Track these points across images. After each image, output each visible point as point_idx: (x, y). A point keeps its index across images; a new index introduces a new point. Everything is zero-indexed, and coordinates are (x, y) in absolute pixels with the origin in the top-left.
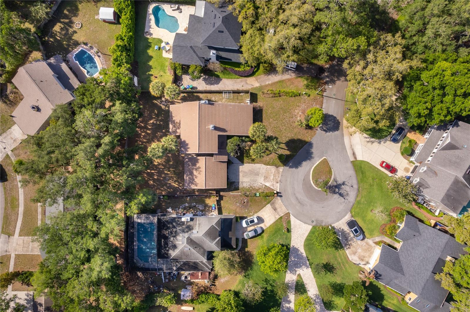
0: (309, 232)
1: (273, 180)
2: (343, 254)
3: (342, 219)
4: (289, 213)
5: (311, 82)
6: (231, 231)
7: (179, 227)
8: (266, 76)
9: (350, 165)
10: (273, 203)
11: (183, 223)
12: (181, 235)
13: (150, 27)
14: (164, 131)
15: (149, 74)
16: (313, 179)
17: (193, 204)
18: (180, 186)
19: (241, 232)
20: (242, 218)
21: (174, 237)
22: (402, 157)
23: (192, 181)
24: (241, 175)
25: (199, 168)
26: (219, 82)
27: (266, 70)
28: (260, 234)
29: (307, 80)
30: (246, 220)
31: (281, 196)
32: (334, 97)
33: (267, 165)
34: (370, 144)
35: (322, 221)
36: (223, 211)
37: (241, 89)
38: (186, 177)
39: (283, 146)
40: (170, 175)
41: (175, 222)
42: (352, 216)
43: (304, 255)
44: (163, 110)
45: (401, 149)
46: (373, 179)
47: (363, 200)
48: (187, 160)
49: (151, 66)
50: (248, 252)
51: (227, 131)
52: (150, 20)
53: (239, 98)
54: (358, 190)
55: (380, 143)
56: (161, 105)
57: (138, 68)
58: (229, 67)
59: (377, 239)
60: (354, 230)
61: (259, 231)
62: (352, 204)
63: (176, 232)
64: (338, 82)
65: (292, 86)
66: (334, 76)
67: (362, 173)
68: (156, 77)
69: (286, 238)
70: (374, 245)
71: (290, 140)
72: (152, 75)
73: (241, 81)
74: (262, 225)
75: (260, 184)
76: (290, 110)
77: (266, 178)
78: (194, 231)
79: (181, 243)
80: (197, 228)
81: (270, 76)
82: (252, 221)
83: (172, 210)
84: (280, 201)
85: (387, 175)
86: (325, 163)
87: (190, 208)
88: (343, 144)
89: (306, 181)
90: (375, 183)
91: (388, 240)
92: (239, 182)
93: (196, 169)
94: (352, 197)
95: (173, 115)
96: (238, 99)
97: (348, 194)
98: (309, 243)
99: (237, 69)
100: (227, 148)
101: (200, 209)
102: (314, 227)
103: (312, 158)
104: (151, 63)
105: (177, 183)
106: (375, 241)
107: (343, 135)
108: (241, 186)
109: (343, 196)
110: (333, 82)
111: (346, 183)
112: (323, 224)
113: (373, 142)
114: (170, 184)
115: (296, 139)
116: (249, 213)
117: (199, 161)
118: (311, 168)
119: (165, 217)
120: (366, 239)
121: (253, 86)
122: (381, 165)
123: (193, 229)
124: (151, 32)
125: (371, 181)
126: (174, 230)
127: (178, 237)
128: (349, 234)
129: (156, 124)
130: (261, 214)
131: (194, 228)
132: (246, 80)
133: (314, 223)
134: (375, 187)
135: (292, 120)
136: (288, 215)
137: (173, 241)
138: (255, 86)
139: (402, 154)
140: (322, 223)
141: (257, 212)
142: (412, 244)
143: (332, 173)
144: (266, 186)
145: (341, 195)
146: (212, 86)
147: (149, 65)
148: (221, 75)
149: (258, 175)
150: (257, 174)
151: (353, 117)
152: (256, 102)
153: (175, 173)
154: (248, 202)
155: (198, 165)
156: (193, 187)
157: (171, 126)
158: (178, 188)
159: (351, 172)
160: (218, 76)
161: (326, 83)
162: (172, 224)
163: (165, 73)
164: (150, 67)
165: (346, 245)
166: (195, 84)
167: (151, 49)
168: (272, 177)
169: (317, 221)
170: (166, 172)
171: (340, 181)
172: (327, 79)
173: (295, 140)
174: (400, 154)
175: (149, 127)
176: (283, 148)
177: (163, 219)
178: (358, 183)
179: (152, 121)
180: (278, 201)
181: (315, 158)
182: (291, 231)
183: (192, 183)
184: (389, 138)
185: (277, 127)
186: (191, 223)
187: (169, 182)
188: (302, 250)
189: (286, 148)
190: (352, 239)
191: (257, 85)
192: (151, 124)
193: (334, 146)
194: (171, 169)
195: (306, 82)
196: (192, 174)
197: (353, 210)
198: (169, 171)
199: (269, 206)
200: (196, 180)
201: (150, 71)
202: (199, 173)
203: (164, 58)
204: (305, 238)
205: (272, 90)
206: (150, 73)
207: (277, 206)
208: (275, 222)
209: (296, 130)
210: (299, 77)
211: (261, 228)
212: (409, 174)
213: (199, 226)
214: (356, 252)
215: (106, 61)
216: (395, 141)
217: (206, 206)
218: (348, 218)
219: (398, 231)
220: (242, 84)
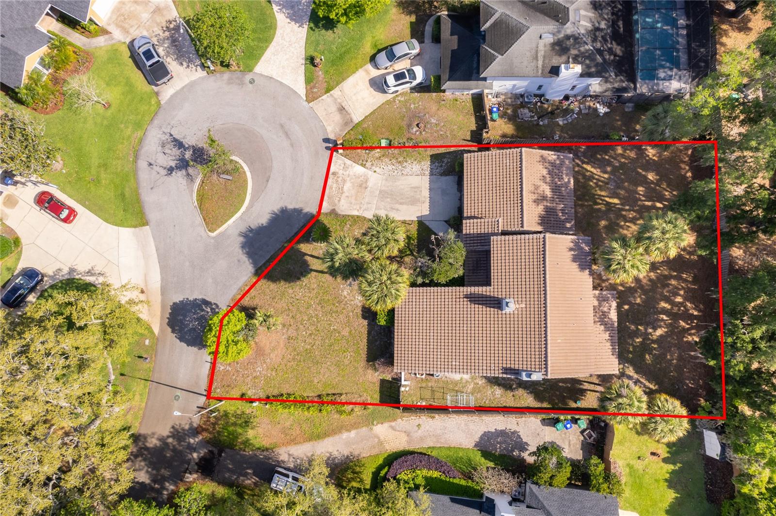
0: (263, 58)
1: (344, 181)
2: (184, 9)
3: (183, 88)
4: (309, 101)
5: (236, 436)
6: (452, 51)
7: (587, 51)
8: (356, 453)
9: (152, 215)
10: (346, 124)
11: (576, 60)
12: (583, 31)
14: (626, 307)
15: (674, 464)
16: (246, 181)
17: (546, 121)
18: (578, 165)
19: (426, 57)
20: (422, 88)
21: (597, 29)
22: (20, 233)
23: (554, 170)
24: (426, 193)
25: (537, 202)
26: (481, 438)
27: (354, 472)
28: (380, 51)
29: (246, 442)
30: (415, 83)
31: (326, 140)
32: (179, 393)
33: (358, 217)
34: (98, 269)
35: (230, 82)
36: (469, 106)
37: (424, 418)
38: (569, 181)
39: (315, 264)
40: (603, 193)
41: (597, 65)
42: (157, 94)
43: (275, 8)
44: (632, 362)
45: (20, 254)
46: (99, 182)
47: (128, 132)
48: (568, 225)
49: (670, 487)
50: (410, 13)
51: (466, 296)
53: (427, 394)
54: (136, 157)
55: (72, 270)
56: (636, 376)
57: (706, 483)
58: (456, 481)
59: (100, 41)
60: (153, 57)
61: (382, 57)
62: (156, 122)
63: (594, 40)
64: (165, 431)
65: (288, 424)
66: (174, 450)
67: (123, 195)
68: (653, 454)
69: (318, 44)
70: (110, 28)
71: (299, 279)
72: (665, 460)
73: (422, 439)
74: (375, 73)
75: (377, 169)
76: (294, 359)
77: (362, 185)
78: (549, 39)
79: (583, 12)
80: (541, 47)
81: (346, 453)
82: (399, 76)
83: (596, 110)
84: (329, 129)
85: (63, 190)
86: (211, 221)
87: (552, 113)
88: (164, 268)
89: (264, 176)
90: (93, 171)
91: (75, 37)
92: (431, 174)
93: (544, 198)
94: (154, 138)
96: (433, 391)
97: (163, 146)
99: (436, 474)
100: (464, 254)
101: (526, 111)
102: (249, 69)
103: (244, 235)
104: (671, 495)
105: (588, 174)
106: (106, 37)
107: (164, 291)
108: (426, 165)
109: (175, 140)
110: (178, 434)
111: (165, 172)
112: (227, 75)
113: (90, 273)
114: (605, 172)
115: (282, 283)
116: (406, 101)
117: (537, 219)
118: (248, 209)
119: (616, 85)
120: (128, 41)
121: (392, 427)
122: (72, 212)
123: (553, 45)
125: (103, 175)
126: (598, 45)
127: (589, 25)
128: (168, 54)
129: (647, 324)
130: (378, 99)
131: (548, 48)
132: (409, 442)
133: (248, 77)
134: (95, 162)
135: (292, 332)
136: (311, 97)
137: (599, 19)
138: (386, 425)
139: (17, 242)
140: (230, 79)
141: (388, 102)
142: (11, 17)
143: (198, 195)
144: (364, 166)
145: (179, 144)
146: (501, 427)
147: (677, 492)
148: (478, 458)
149: (381, 192)
150: (383, 194)
151: (121, 326)
152: (383, 381)
153: (593, 198)
154: (409, 126)
155: (540, 209)
156: (551, 155)
157: (613, 316)
158: (583, 162)
159: (149, 198)
160: (486, 454)
161: (196, 431)
162: (604, 59)
163: (631, 467)
164: (672, 483)
165: (177, 28)
166: (549, 435)
168: (348, 186)
169: (242, 84)
170: (616, 201)
171: (179, 176)
172: (192, 441)
173: (286, 280)
174: (24, 241)
175: (665, 317)
176: (316, 260)
177: (623, 81)
178: (135, 172)
179: (659, 332)
180: (333, 129)
181: (237, 232)
182: (306, 59)
183: (553, 164)
184: (47, 282)
185: (331, 312)
186: (555, 61)
187: (606, 176)
188: (281, 18)
189: (308, 258)
190: (161, 42)
192: (660, 327)
193: (187, 264)
194: (603, 208)
195: (251, 434)
196: (556, 189)
197: (153, 108)
198: (608, 204)
199: (357, 117)
200: (545, 172)
201: (673, 472)
202: (537, 187)
203: (634, 509)
204: (273, 44)
205: (341, 413)
206: (671, 467)
207: (337, 117)
208: (343, 80)
209: (282, 304)
210: (267, 449)
211: (377, 67)
213: (537, 52)
214: (154, 12)
216: (31, 274)
217: (513, 118)
218: (168, 91)
219: (44, 50)
220: (420, 433)
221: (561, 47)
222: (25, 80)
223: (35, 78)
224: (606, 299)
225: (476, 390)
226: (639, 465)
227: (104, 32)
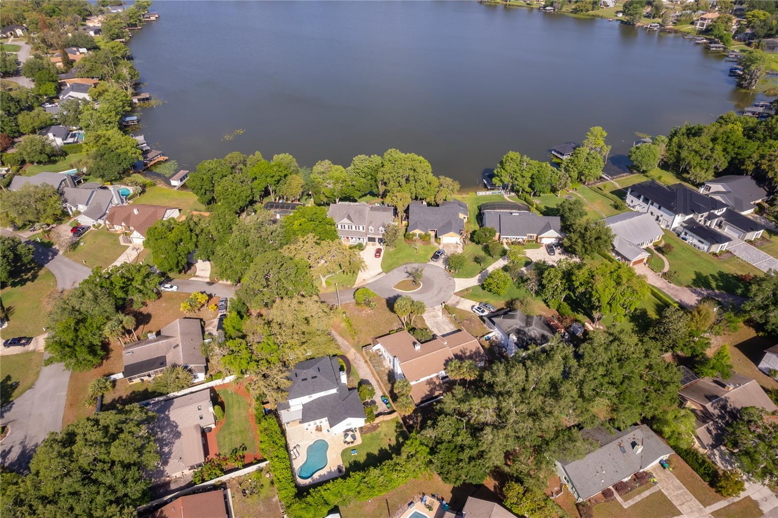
0: (460, 279)
1: (434, 312)
3: (436, 265)
4: (454, 294)
8: (341, 347)
9: (390, 274)
10: (453, 305)
13: (330, 473)
16: (416, 289)
20: (481, 317)
22: (365, 249)
23: (477, 354)
24: (445, 332)
25: (461, 351)
26: (367, 380)
31: (444, 303)
35: (445, 274)
42: (430, 261)
43: (479, 275)
46: (392, 259)
47: (413, 260)
49: (379, 451)
52: (320, 476)
54: (406, 264)
59: (436, 244)
62: (420, 264)
65: (341, 325)
67: (392, 266)
68: (390, 439)
69: (475, 289)
72: (390, 445)
73: (356, 363)
75: (444, 318)
77: (436, 317)
85: (384, 253)
86: (397, 287)
88: (375, 282)
89: (420, 292)
90: (395, 257)
91: (433, 240)
93: (465, 353)
94: (415, 265)
95: (424, 395)
97: (414, 268)
98: (470, 275)
102: (454, 277)
104: (376, 452)
106: (438, 244)
108: (454, 329)
109: (417, 270)
111: (406, 271)
112: (447, 273)
115: (388, 308)
118: (407, 293)
120: (441, 249)
121: (355, 354)
122: (379, 257)
123: (518, 329)
124: (336, 468)
125: (395, 259)
127: (533, 336)
128: (444, 258)
132: (352, 360)
133: (451, 278)
134: (398, 256)
135: (373, 316)
136: (456, 294)
139: (363, 250)
141: (468, 311)
143: (404, 281)
146: (373, 384)
150: (436, 323)
155: (459, 353)
156: (482, 350)
159: (395, 271)
160: (360, 383)
163: (380, 433)
167: (358, 459)
168: (432, 313)
169: (447, 277)
171: (407, 275)
178: (401, 266)
180: (449, 303)
181: (397, 293)
182: (468, 288)
183: (479, 353)
188: (477, 277)
190: (446, 255)
191: (353, 350)
193: (380, 286)
196: (471, 357)
197: (424, 262)
199: (458, 307)
200: (474, 350)
201: (386, 450)
202: (467, 349)
203: (363, 440)
204: (467, 279)
205: (352, 337)
206: (388, 448)
207: (454, 303)
208: (468, 299)
209: (381, 311)
212: (377, 242)
214: (454, 251)
215: (398, 509)
218: (432, 262)
219: (423, 233)
220: (358, 362)
221: (518, 332)
222: (411, 233)
223: (414, 235)
224: (441, 388)
225: (383, 371)
226: (382, 435)
227: (440, 244)
